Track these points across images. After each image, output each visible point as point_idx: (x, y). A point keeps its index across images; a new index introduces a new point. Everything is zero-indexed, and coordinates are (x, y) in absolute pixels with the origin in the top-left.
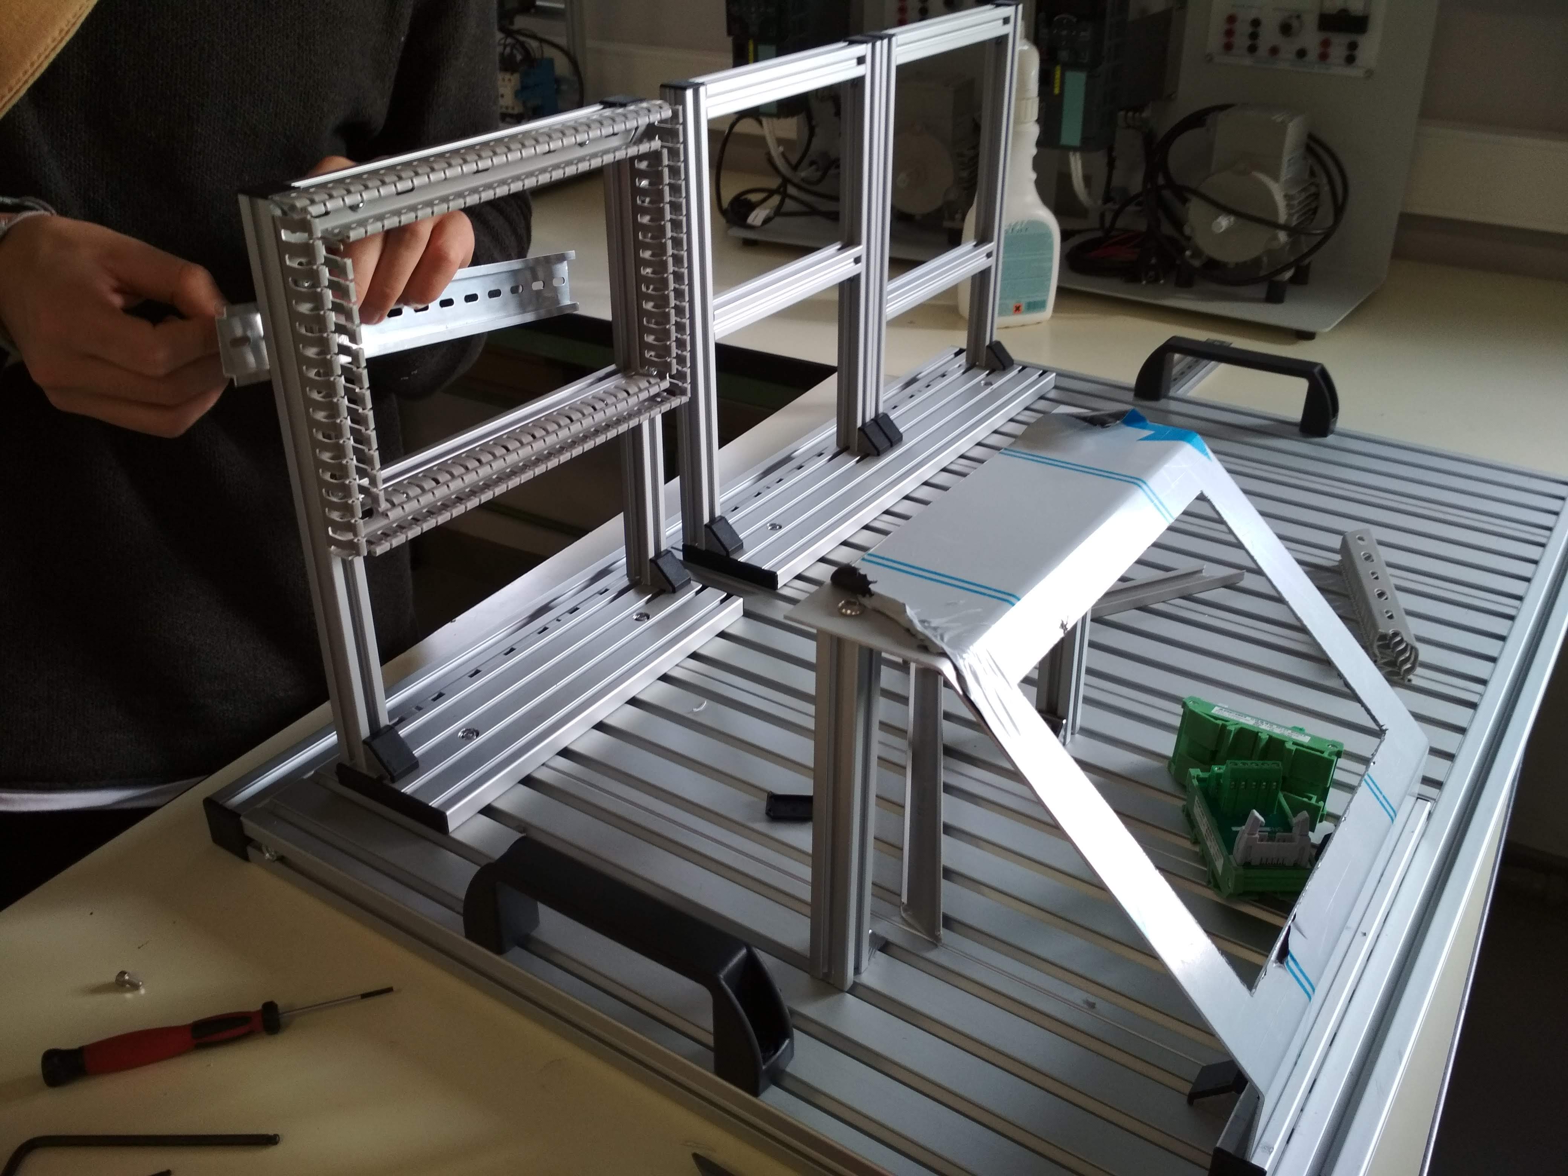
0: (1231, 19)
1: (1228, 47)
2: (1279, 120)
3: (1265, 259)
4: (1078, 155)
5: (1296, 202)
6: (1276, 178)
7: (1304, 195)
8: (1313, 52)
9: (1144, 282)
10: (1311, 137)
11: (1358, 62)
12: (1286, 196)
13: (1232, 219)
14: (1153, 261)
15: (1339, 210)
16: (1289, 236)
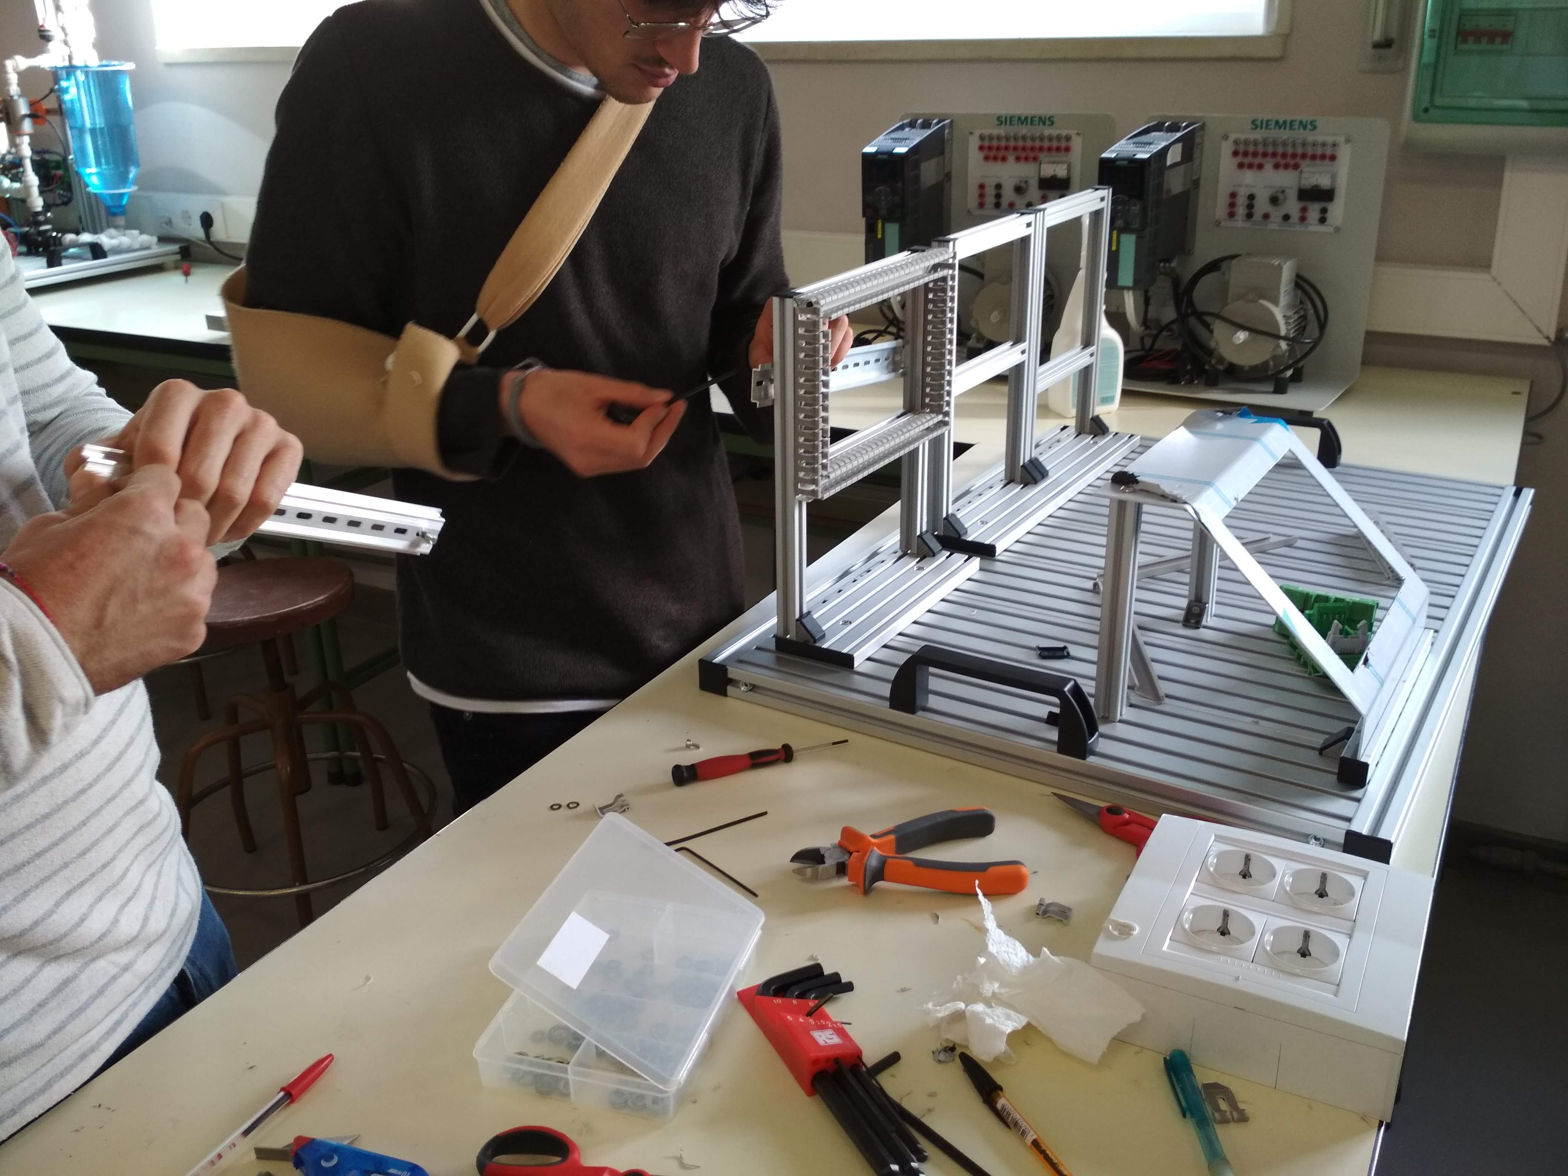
0: (1233, 195)
1: (1232, 215)
2: (1277, 263)
3: (1271, 363)
4: (1131, 292)
5: (1291, 321)
6: (1276, 303)
7: (1296, 316)
8: (1295, 214)
9: (1183, 383)
10: (1298, 276)
11: (1329, 221)
12: (1284, 316)
13: (1247, 333)
14: (1189, 367)
15: (1322, 325)
16: (1288, 345)
